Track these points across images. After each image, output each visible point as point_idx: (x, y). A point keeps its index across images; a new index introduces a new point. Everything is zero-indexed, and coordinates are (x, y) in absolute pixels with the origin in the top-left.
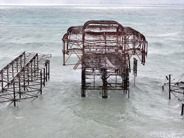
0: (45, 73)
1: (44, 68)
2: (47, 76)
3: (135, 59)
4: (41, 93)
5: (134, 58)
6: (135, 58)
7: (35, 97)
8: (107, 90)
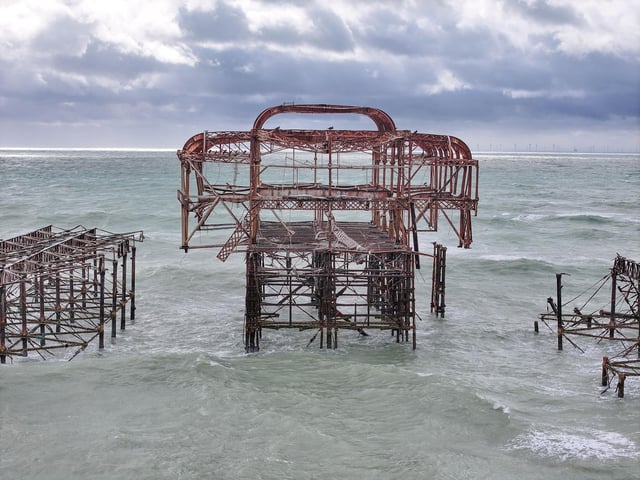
0: (120, 291)
1: (112, 258)
2: (124, 300)
3: (438, 247)
4: (101, 346)
5: (434, 243)
6: (438, 243)
7: (78, 344)
8: (336, 329)
